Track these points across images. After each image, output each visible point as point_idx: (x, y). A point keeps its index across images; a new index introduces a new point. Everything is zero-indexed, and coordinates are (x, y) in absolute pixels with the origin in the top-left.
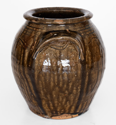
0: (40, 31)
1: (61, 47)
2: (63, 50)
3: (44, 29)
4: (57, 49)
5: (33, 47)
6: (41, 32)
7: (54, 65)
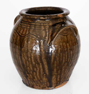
0: (47, 25)
1: (66, 33)
2: (68, 35)
3: (50, 23)
4: (65, 35)
5: (46, 37)
6: (49, 25)
7: (65, 47)
